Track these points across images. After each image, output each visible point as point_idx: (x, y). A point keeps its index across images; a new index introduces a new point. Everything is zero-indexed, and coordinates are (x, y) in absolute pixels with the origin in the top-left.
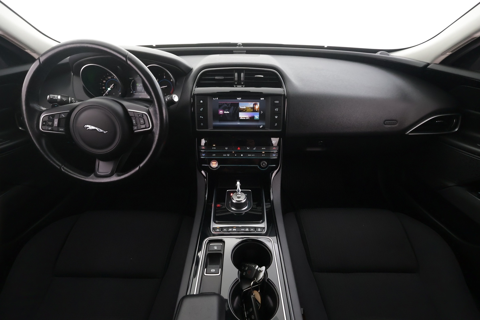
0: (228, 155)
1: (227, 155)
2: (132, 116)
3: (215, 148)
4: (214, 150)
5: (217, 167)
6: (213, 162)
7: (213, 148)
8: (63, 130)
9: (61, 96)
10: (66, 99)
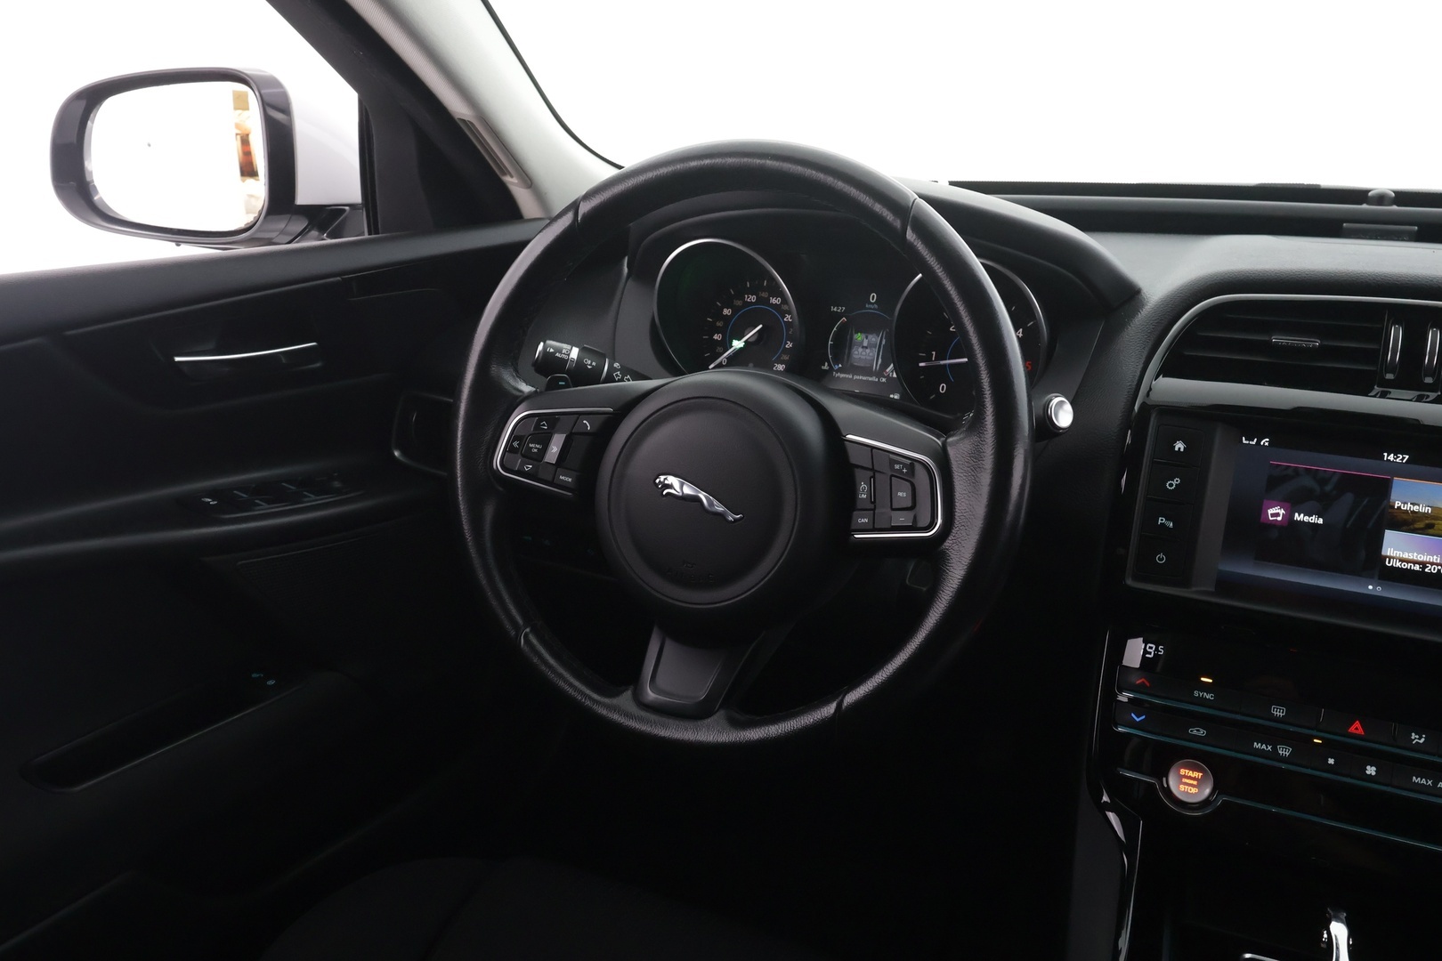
0: (1284, 751)
1: (1275, 749)
2: (858, 467)
3: (1208, 696)
4: (1202, 702)
5: (1206, 802)
6: (1183, 771)
7: (1196, 693)
8: (570, 480)
9: (583, 350)
10: (594, 364)
